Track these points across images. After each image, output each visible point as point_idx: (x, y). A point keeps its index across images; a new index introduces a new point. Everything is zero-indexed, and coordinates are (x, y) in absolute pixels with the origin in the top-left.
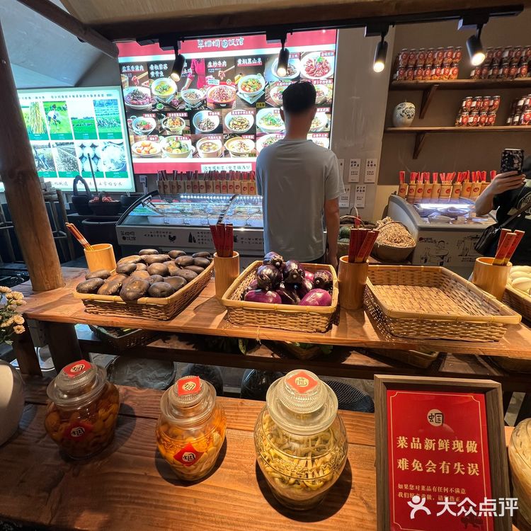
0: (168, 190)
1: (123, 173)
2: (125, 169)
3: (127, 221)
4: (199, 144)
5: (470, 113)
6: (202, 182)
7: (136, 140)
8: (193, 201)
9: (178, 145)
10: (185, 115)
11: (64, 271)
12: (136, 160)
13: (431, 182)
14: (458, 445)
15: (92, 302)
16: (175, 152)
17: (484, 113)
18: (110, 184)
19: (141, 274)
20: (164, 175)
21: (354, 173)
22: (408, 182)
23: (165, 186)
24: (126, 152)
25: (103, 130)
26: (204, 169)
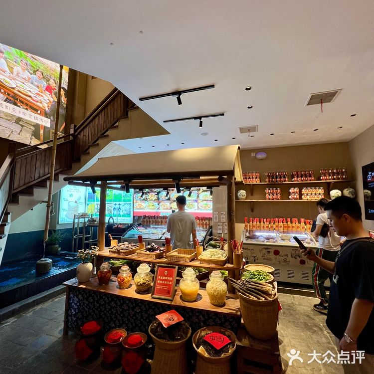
0: (145, 223)
1: (129, 215)
2: (130, 214)
3: (125, 236)
4: (160, 204)
5: (269, 195)
6: (160, 220)
7: (136, 202)
8: (156, 228)
9: (152, 205)
10: (156, 193)
11: (105, 248)
12: (135, 210)
13: (260, 223)
14: (169, 278)
15: (111, 251)
16: (151, 207)
17: (275, 195)
18: (123, 220)
19: (122, 246)
20: (145, 217)
21: (223, 218)
22: (249, 222)
23: (144, 222)
24: (132, 207)
25: (124, 199)
26: (161, 215)
